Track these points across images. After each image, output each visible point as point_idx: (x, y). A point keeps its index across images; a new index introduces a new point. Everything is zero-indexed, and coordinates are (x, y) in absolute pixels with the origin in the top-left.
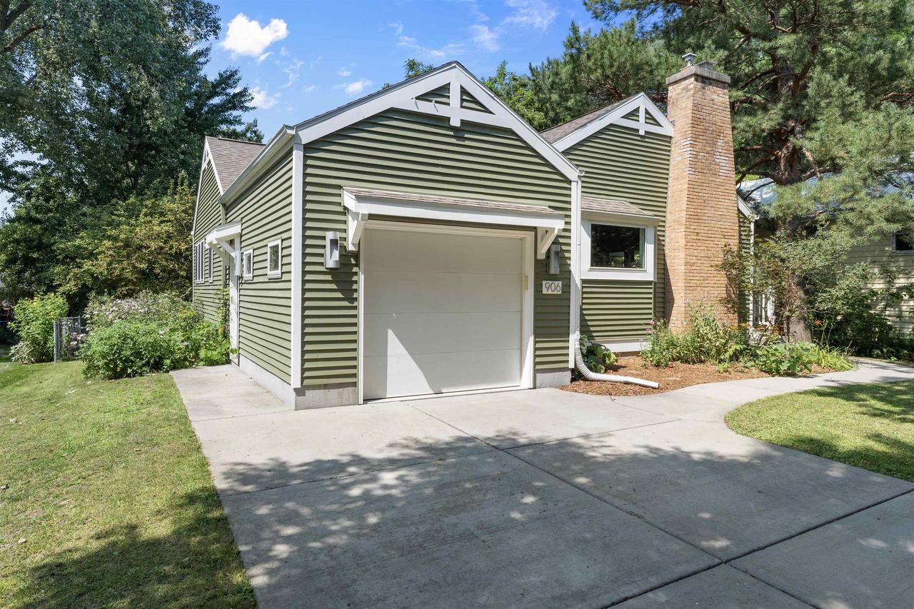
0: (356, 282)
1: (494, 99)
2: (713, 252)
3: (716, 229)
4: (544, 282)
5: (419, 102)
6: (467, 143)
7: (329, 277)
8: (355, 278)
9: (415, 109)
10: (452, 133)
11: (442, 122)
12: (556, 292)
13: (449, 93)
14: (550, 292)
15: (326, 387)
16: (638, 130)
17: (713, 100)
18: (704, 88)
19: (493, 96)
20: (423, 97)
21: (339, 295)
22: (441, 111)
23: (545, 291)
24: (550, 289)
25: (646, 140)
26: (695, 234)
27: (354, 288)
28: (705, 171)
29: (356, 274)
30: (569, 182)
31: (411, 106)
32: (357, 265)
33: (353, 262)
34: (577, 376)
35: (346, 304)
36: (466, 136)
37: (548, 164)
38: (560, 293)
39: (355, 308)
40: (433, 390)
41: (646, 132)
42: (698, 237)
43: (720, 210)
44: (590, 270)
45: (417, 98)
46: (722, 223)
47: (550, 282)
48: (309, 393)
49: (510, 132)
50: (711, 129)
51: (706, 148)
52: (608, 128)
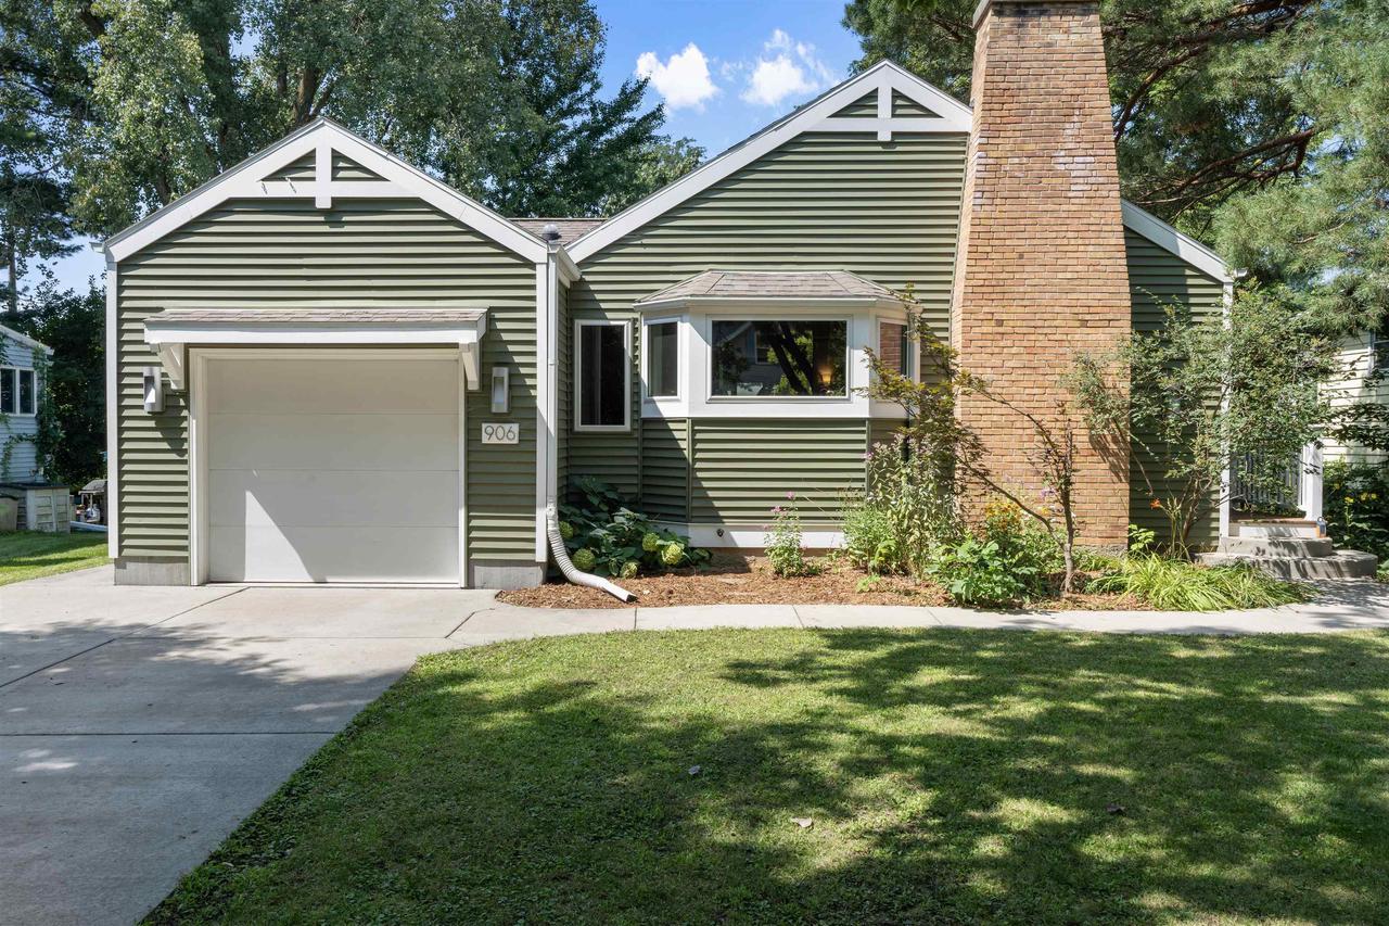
0: (185, 429)
1: (388, 159)
2: (1047, 357)
3: (1057, 309)
4: (484, 426)
5: (268, 184)
6: (347, 229)
7: (152, 424)
8: (184, 425)
9: (261, 194)
10: (322, 219)
11: (305, 205)
12: (506, 441)
13: (315, 163)
14: (494, 441)
15: (151, 559)
16: (875, 134)
17: (1050, 45)
18: (1020, 26)
19: (385, 154)
20: (277, 176)
21: (165, 446)
22: (302, 190)
23: (485, 440)
24: (494, 436)
25: (899, 149)
26: (993, 323)
27: (183, 436)
28: (1023, 194)
29: (185, 418)
30: (532, 265)
31: (256, 191)
32: (187, 407)
33: (182, 403)
34: (554, 575)
35: (174, 456)
36: (344, 219)
37: (489, 242)
38: (516, 441)
39: (185, 462)
40: (313, 578)
41: (894, 134)
42: (1001, 330)
43: (1070, 269)
44: (710, 402)
45: (263, 180)
46: (1075, 296)
47: (495, 426)
48: (131, 566)
49: (417, 202)
50: (1044, 105)
51: (1026, 147)
52: (797, 141)
